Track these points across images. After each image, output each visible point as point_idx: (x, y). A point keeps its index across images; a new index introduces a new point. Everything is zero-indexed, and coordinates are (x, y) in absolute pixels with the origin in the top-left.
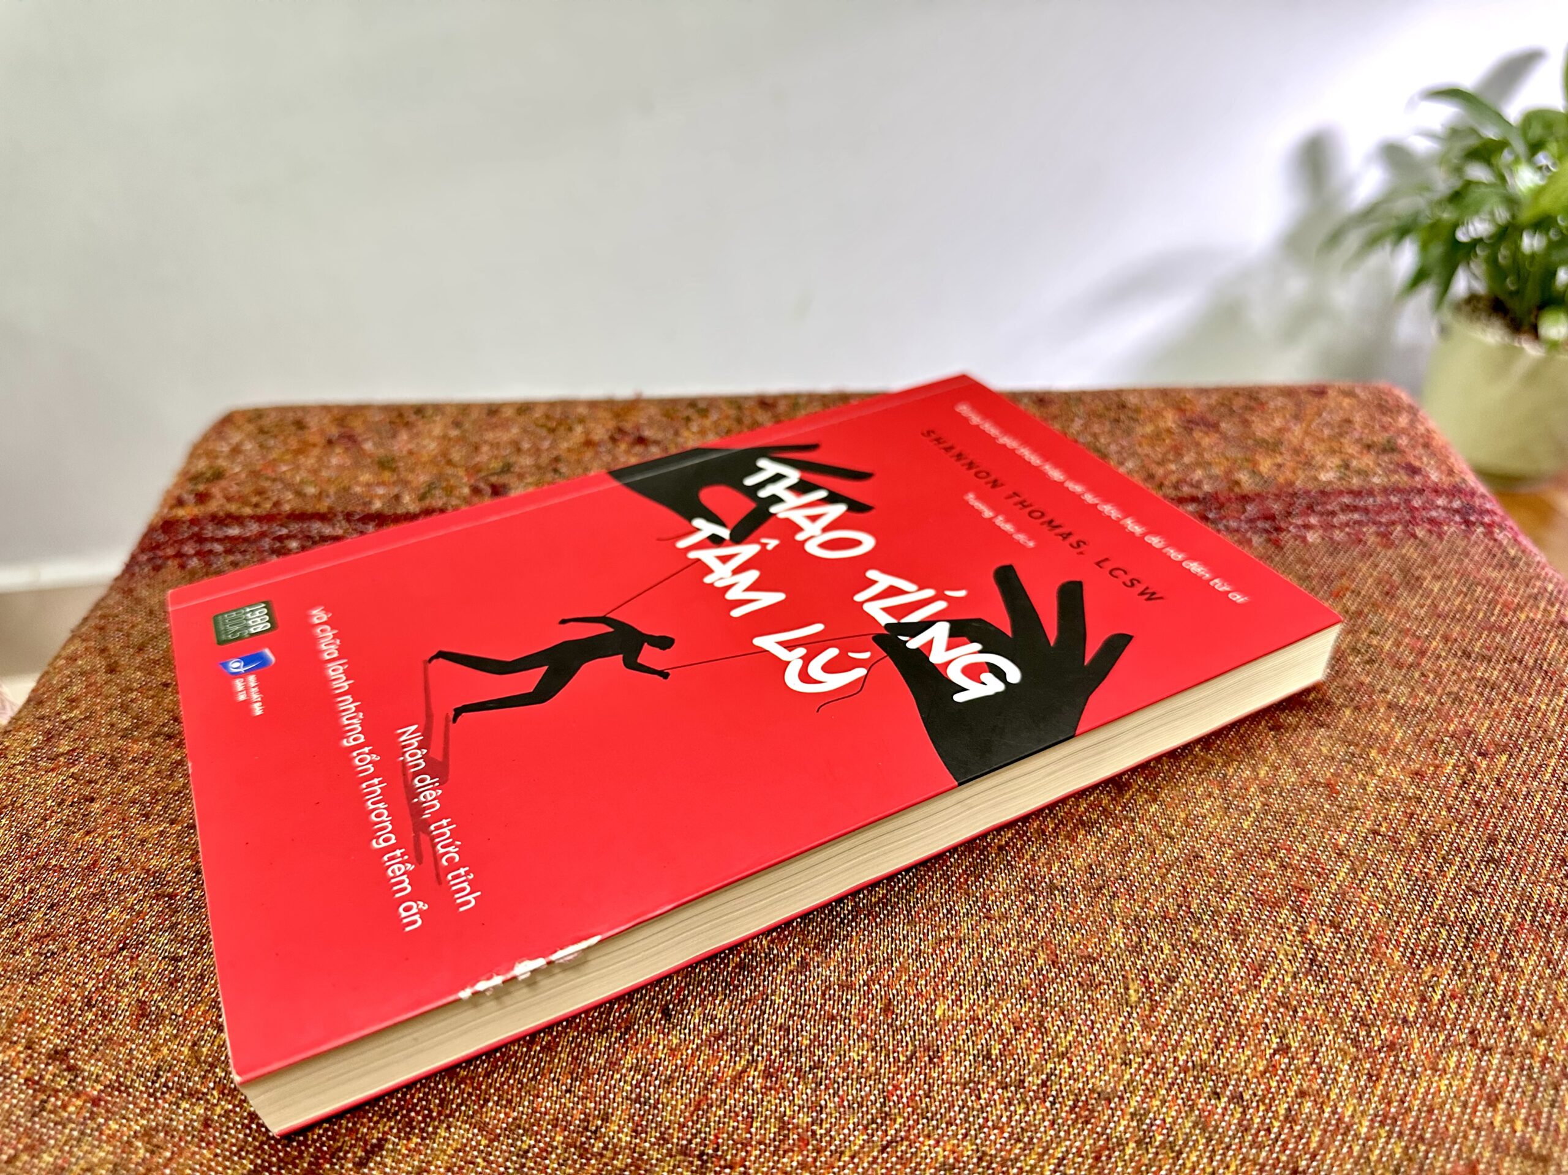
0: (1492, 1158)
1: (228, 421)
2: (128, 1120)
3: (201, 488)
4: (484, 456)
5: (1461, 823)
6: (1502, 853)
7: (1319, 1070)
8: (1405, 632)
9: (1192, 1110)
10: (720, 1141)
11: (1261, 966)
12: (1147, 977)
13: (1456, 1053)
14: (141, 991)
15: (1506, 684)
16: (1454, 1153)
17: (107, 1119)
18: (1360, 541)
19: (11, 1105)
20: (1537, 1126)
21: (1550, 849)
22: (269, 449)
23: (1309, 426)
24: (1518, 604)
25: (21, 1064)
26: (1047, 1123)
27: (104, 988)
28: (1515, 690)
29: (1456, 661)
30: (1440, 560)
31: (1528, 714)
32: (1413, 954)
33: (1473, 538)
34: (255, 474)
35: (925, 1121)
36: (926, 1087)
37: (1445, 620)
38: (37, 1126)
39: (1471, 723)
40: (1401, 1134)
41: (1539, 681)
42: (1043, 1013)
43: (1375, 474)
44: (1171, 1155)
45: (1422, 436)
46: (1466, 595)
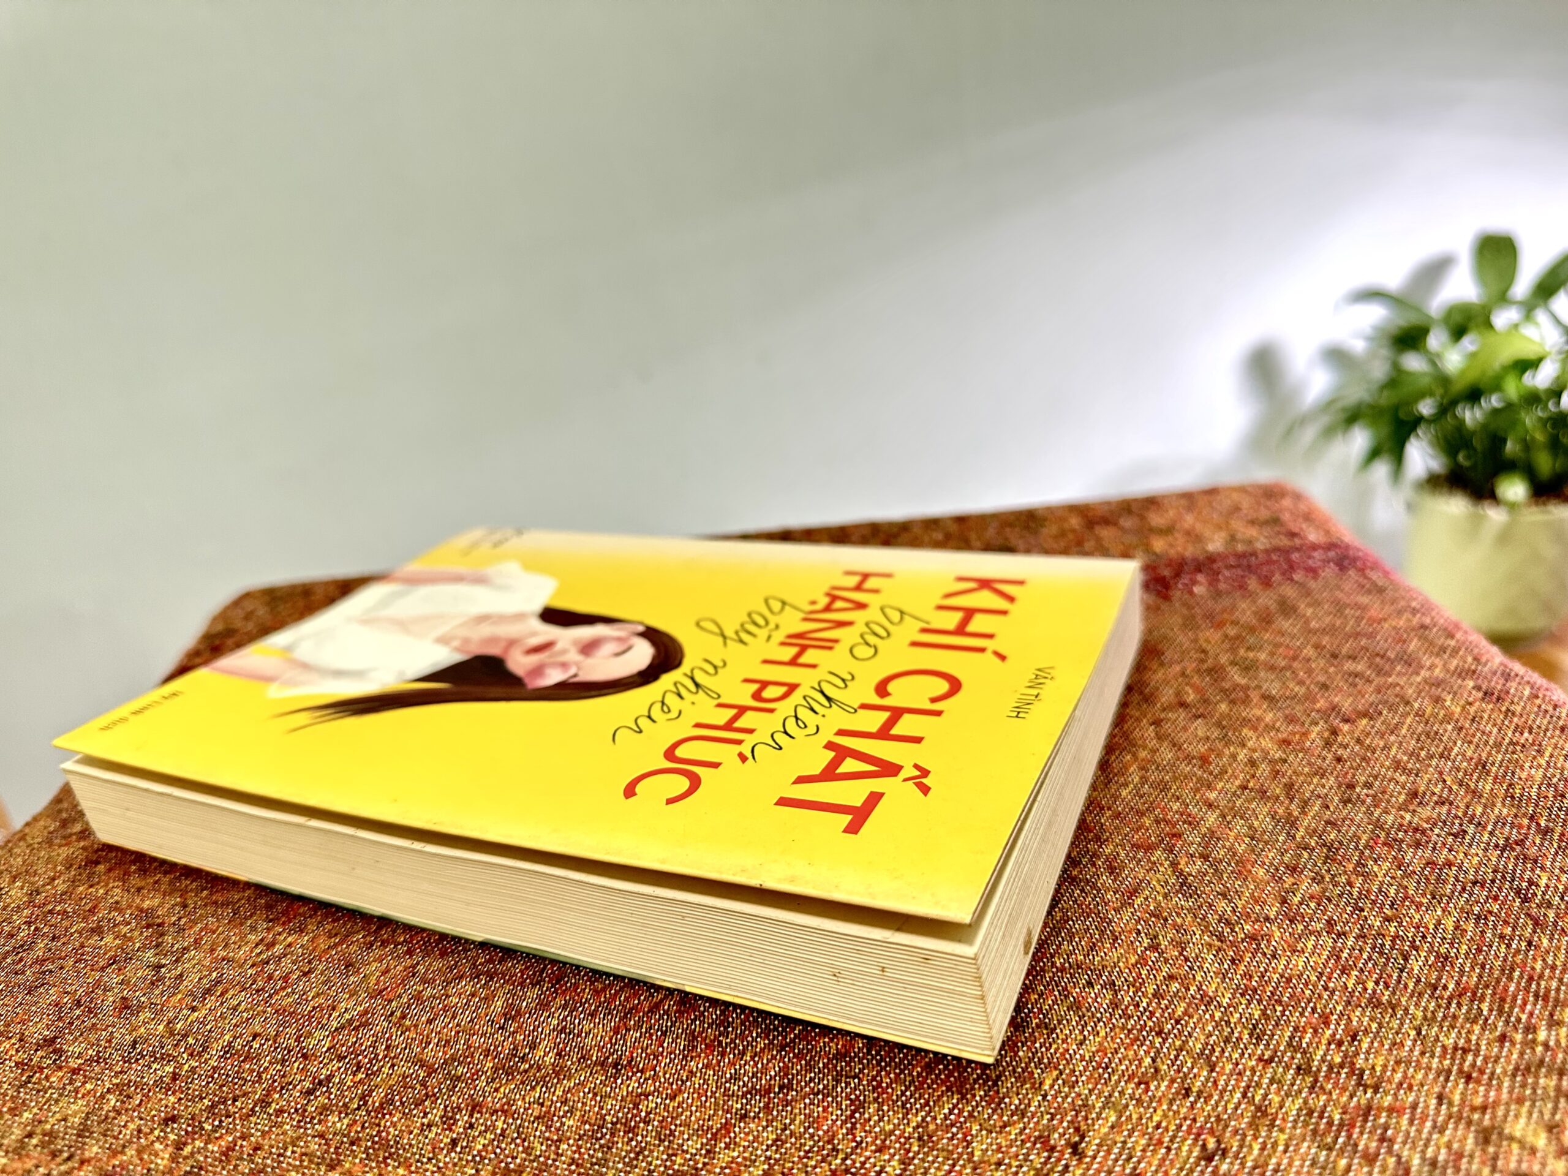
1: (245, 597)
2: (102, 1081)
6: (1359, 795)
7: (1187, 959)
8: (1277, 645)
11: (1136, 891)
13: (1313, 938)
14: (126, 992)
15: (1369, 672)
16: (1309, 1009)
17: (84, 1083)
18: (1241, 588)
23: (1200, 514)
24: (1383, 618)
28: (1377, 675)
29: (1324, 661)
30: (1314, 594)
32: (1277, 869)
33: (1346, 577)
37: (1315, 634)
39: (1337, 700)
43: (1258, 541)
45: (1305, 512)
46: (1335, 615)
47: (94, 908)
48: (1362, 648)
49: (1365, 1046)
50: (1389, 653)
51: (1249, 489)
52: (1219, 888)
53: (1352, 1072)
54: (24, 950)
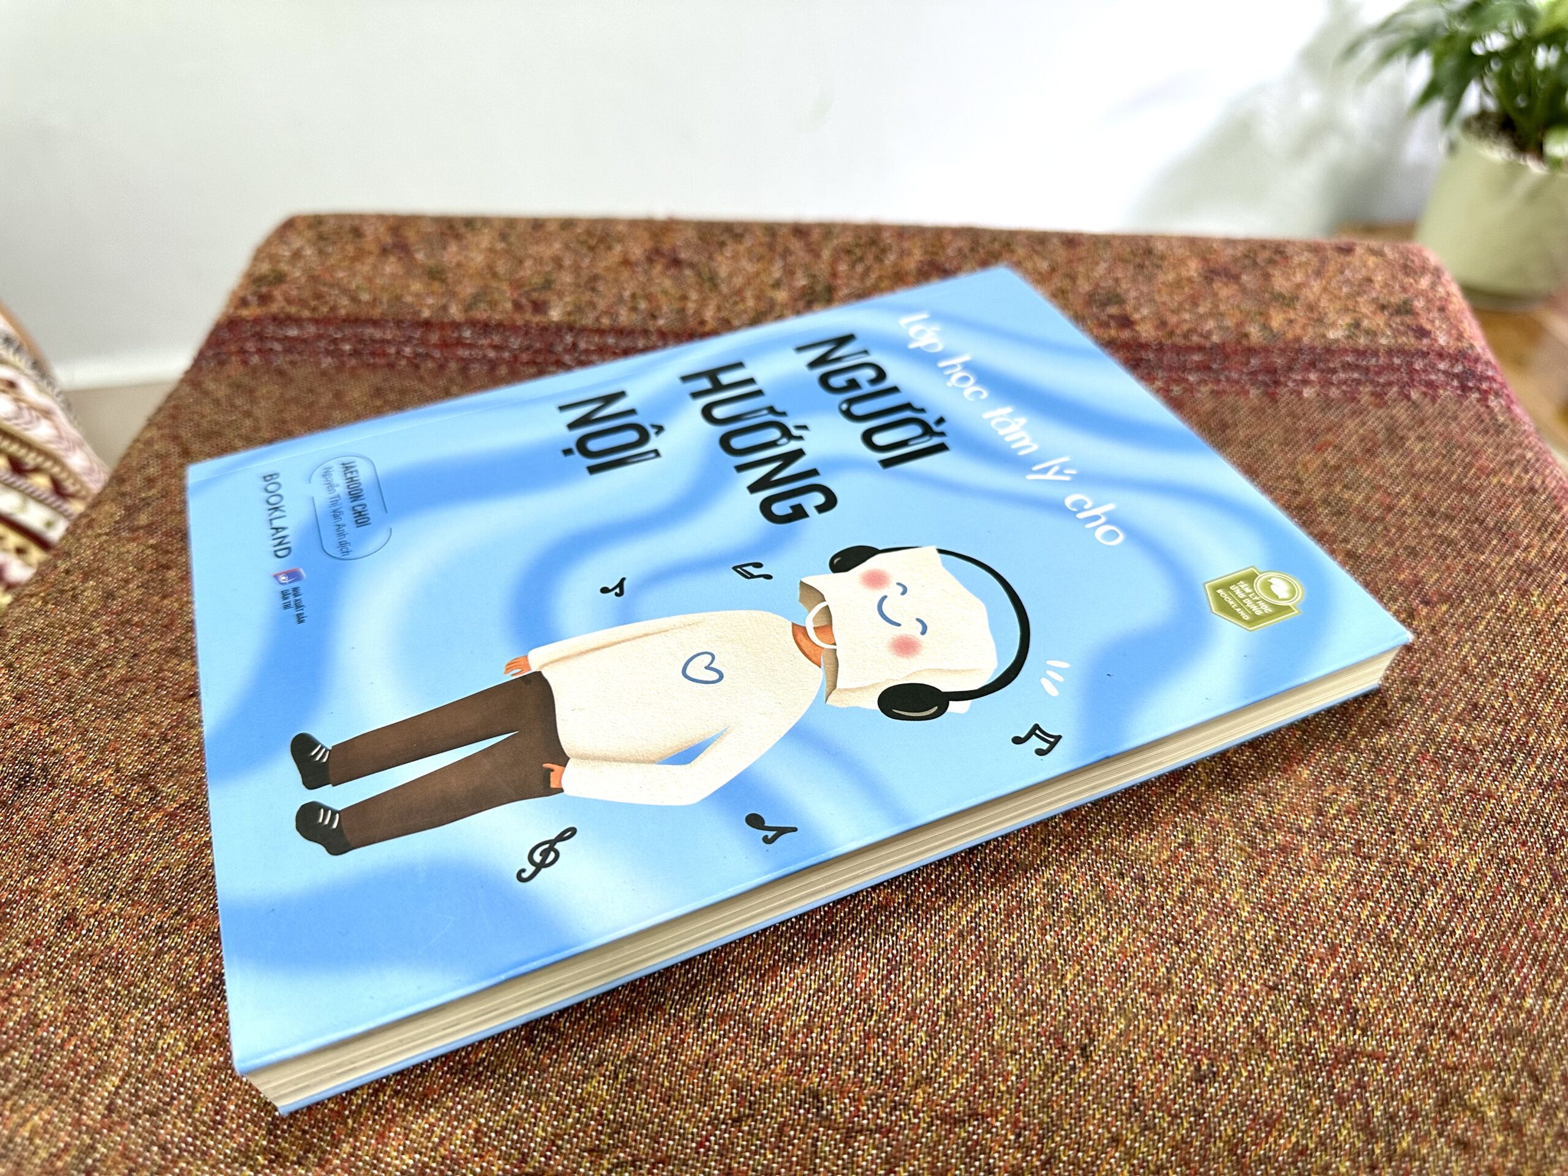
1: (289, 226)
3: (264, 290)
4: (528, 270)
8: (1377, 488)
18: (1353, 399)
22: (328, 255)
23: (1328, 283)
24: (1493, 469)
28: (1471, 548)
29: (1420, 518)
30: (1427, 423)
33: (1466, 403)
34: (313, 279)
37: (1418, 480)
40: (1276, 920)
43: (1383, 334)
44: (1073, 918)
45: (1441, 299)
46: (1444, 456)
48: (1464, 507)
50: (1489, 520)
53: (1347, 1010)
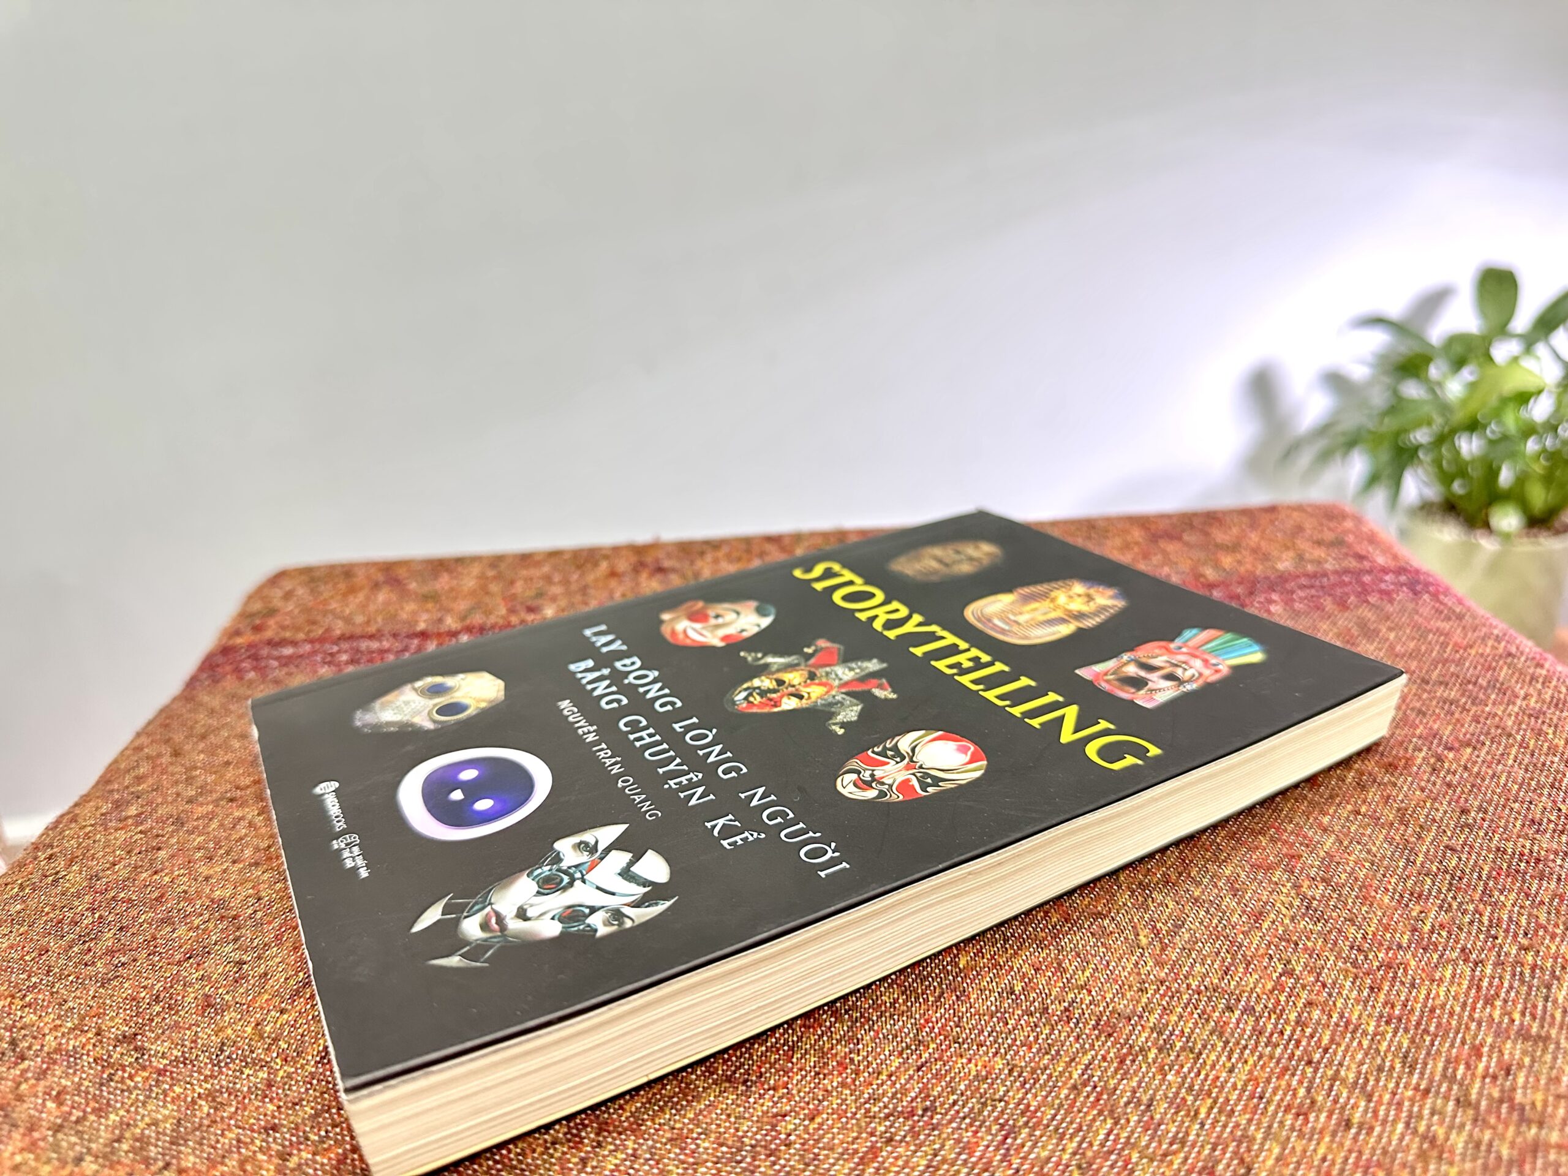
0: (1494, 1042)
1: (280, 576)
2: (192, 1085)
3: (258, 622)
5: (1435, 800)
6: (1475, 820)
7: (1324, 985)
9: (1207, 1020)
10: (763, 1070)
11: (1261, 913)
12: (1154, 927)
13: (1450, 967)
14: (207, 989)
15: (1464, 700)
16: (1458, 1040)
17: (171, 1086)
18: (1318, 608)
19: (81, 1078)
20: (1534, 1017)
21: (1519, 814)
22: (320, 593)
23: (1264, 532)
24: (1468, 644)
25: (91, 1047)
26: (1071, 1039)
27: (171, 987)
30: (1393, 617)
31: (1487, 719)
32: (1402, 896)
33: (1421, 602)
34: (306, 610)
35: (957, 1045)
36: (956, 1019)
38: (105, 1094)
39: (1436, 727)
40: (1406, 1030)
41: (1493, 696)
42: (1061, 957)
43: (1326, 561)
44: (1191, 1056)
45: (1367, 535)
46: (1419, 640)
47: (162, 896)
48: (1453, 674)
49: (1521, 1080)
50: (1480, 680)
51: (1309, 510)
52: (1345, 914)
53: (1512, 1108)
54: (92, 940)
